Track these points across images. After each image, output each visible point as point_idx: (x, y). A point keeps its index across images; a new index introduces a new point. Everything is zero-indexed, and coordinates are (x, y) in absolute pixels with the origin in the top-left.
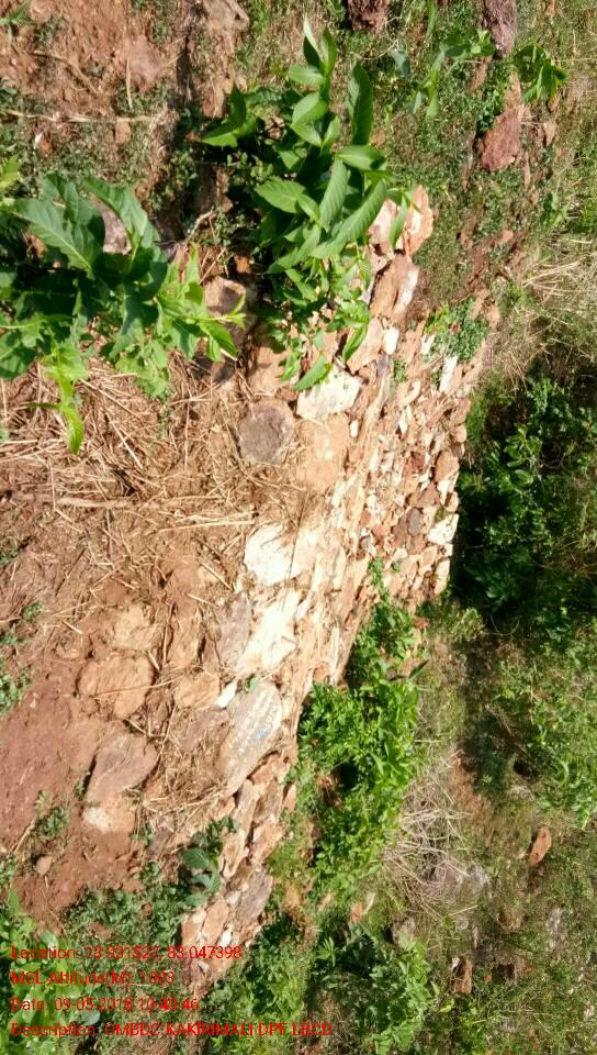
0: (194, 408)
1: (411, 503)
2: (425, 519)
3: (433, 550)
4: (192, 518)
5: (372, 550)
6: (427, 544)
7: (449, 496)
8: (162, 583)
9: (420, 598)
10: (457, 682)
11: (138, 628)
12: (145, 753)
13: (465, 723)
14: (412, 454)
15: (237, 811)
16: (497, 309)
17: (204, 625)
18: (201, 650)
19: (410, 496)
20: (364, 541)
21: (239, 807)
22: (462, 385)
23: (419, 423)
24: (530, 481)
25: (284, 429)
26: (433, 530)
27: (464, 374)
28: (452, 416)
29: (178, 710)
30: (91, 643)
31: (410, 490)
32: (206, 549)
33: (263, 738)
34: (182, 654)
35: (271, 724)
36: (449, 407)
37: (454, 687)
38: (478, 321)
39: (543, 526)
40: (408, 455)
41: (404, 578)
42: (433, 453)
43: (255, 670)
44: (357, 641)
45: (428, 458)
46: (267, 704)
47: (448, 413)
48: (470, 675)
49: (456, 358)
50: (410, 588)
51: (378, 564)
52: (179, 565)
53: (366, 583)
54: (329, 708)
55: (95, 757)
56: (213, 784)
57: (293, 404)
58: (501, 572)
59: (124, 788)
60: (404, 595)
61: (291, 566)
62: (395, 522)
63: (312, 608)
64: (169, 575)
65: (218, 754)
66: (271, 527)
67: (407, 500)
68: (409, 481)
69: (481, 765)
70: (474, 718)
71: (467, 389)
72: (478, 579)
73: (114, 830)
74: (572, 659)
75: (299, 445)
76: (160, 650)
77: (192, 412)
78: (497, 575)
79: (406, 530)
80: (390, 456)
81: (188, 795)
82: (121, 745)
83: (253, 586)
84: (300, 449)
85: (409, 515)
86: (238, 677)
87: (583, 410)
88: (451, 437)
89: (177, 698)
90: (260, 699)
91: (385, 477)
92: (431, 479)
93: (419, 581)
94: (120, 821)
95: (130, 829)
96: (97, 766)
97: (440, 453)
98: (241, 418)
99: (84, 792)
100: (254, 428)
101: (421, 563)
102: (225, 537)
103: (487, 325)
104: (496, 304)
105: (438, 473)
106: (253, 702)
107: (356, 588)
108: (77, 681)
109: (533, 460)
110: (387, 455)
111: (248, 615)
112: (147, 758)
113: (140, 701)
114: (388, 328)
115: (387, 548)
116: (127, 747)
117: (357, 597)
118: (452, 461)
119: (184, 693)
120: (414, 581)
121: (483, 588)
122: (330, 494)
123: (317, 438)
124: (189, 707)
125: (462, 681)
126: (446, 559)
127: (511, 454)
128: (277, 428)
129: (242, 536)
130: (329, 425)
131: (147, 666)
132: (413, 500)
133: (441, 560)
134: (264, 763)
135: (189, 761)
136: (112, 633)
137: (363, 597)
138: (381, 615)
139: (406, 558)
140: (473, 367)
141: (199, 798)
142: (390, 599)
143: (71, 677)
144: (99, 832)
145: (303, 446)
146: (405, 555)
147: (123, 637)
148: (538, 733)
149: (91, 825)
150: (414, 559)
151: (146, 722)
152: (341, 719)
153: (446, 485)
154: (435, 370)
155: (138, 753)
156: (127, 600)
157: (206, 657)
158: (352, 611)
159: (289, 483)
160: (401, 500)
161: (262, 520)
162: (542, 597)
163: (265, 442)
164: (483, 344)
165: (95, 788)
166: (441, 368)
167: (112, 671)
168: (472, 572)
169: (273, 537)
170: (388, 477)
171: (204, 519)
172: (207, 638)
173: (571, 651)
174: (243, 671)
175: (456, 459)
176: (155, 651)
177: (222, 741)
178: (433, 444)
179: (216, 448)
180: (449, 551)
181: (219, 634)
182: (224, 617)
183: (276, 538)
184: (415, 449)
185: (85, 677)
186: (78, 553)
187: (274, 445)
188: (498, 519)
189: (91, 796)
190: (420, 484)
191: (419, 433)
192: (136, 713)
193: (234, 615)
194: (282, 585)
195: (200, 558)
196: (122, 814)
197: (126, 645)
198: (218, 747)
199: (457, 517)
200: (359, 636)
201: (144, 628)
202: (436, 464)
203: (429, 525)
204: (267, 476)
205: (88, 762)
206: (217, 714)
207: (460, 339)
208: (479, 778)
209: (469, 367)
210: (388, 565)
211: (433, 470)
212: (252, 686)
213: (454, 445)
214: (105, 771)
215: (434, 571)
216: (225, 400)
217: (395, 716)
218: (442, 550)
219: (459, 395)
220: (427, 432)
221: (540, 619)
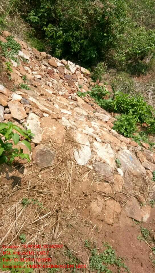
0: (32, 187)
1: (62, 77)
2: (68, 73)
3: (77, 72)
4: (68, 185)
5: (74, 95)
6: (75, 74)
7: (62, 63)
8: (86, 195)
9: (90, 79)
10: (115, 73)
11: (97, 204)
12: (131, 201)
13: (127, 73)
14: (48, 74)
15: (151, 170)
16: (5, 31)
17: (100, 181)
18: (107, 182)
19: (60, 77)
20: (72, 98)
21: (150, 169)
22: (29, 50)
23: (38, 69)
24: (61, 32)
25: (45, 150)
26: (71, 71)
27: (24, 49)
28: (37, 56)
29: (123, 191)
30: (99, 220)
31: (59, 77)
32: (78, 179)
33: (132, 158)
34: (107, 189)
35: (129, 154)
36: (35, 57)
37: (116, 74)
38: (8, 40)
39: (77, 33)
40: (48, 75)
41: (84, 84)
42: (48, 66)
43: (114, 160)
44: (100, 105)
45: (49, 68)
46: (123, 155)
47: (36, 58)
48: (114, 68)
49: (19, 51)
50: (87, 83)
51: (79, 93)
52: (81, 190)
53: (84, 99)
54: (122, 126)
55: (129, 217)
56: (144, 179)
57: (36, 145)
58: (88, 51)
59: (140, 209)
60: (88, 85)
61: (87, 145)
62: (67, 84)
63: (98, 134)
64: (84, 193)
65: (136, 176)
66: (75, 154)
67: (61, 78)
68: (56, 76)
69: (139, 71)
70: (126, 70)
71: (30, 48)
72: (88, 58)
73: (150, 213)
74: (120, 36)
75: (50, 142)
76: (105, 196)
77: (33, 188)
78: (89, 52)
79: (70, 80)
80: (48, 83)
81: (146, 188)
82: (128, 209)
83: (91, 161)
84: (51, 142)
85: (66, 79)
86: (116, 167)
87: (41, 6)
88: (44, 58)
89: (119, 191)
90: (122, 158)
91: (54, 86)
92: (56, 68)
93: (85, 79)
94: (148, 210)
95: (150, 207)
96: (132, 217)
97: (49, 63)
98: (38, 166)
99: (138, 222)
100: (42, 161)
101: (81, 77)
102: (75, 172)
103: (10, 37)
104: (3, 31)
105: (55, 65)
106: (123, 161)
107: (85, 103)
108: (108, 224)
109: (55, 29)
110: (47, 84)
111: (99, 163)
112: (133, 200)
113: (118, 204)
114: (12, 97)
115: (75, 89)
116: (129, 207)
117: (88, 103)
118: (52, 60)
119: (118, 188)
120: (85, 81)
121: (91, 58)
122: (66, 128)
123: (48, 134)
124: (123, 187)
125: (115, 71)
126: (80, 68)
127: (51, 35)
128: (44, 152)
129: (76, 166)
130: (44, 127)
131: (109, 201)
132: (62, 76)
133: (81, 70)
134: (139, 158)
135: (136, 187)
136: (97, 213)
137: (88, 101)
138: (94, 95)
139: (78, 82)
140: (23, 45)
141: (147, 184)
142: (89, 91)
143: (107, 226)
144: (149, 217)
145: (51, 140)
146: (77, 83)
147: (99, 209)
148: (136, 52)
149: (147, 220)
150: (79, 80)
151: (124, 201)
152: (126, 123)
153: (59, 63)
154: (22, 60)
155: (131, 203)
156: (89, 208)
157: (110, 181)
158: (92, 106)
159: (62, 147)
160: (61, 81)
161: (72, 157)
162: (99, 40)
163: (47, 157)
164: (16, 39)
165: (138, 218)
166: (22, 57)
167: (108, 213)
168: (85, 60)
169: (77, 152)
170: (54, 85)
171: (69, 181)
172: (104, 180)
173: (117, 36)
174: (114, 164)
175: (51, 58)
176: (105, 198)
177: (132, 174)
178: (45, 65)
179: (47, 177)
180: (78, 66)
181: (105, 176)
182: (99, 173)
183: (78, 152)
184: (46, 72)
185: (108, 222)
186: (72, 227)
187: (49, 154)
188: (71, 47)
189: (140, 220)
190: (57, 73)
191: (41, 70)
192: (121, 205)
193: (99, 170)
194: (92, 149)
195: (80, 181)
196: (146, 210)
197: (102, 208)
198: (133, 175)
199: (69, 61)
200: (99, 104)
201: (98, 202)
202: (52, 66)
203: (70, 72)
204: (59, 157)
205: (130, 220)
206: (125, 176)
207: (13, 48)
208: (143, 73)
209: (23, 46)
210: (80, 89)
211: (53, 67)
212: (119, 162)
213: (47, 58)
214: (134, 215)
215: (83, 73)
216: (30, 172)
217: (125, 101)
218: (77, 69)
219: (31, 52)
220: (41, 67)
221: (106, 43)
